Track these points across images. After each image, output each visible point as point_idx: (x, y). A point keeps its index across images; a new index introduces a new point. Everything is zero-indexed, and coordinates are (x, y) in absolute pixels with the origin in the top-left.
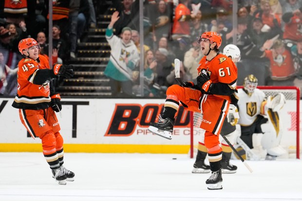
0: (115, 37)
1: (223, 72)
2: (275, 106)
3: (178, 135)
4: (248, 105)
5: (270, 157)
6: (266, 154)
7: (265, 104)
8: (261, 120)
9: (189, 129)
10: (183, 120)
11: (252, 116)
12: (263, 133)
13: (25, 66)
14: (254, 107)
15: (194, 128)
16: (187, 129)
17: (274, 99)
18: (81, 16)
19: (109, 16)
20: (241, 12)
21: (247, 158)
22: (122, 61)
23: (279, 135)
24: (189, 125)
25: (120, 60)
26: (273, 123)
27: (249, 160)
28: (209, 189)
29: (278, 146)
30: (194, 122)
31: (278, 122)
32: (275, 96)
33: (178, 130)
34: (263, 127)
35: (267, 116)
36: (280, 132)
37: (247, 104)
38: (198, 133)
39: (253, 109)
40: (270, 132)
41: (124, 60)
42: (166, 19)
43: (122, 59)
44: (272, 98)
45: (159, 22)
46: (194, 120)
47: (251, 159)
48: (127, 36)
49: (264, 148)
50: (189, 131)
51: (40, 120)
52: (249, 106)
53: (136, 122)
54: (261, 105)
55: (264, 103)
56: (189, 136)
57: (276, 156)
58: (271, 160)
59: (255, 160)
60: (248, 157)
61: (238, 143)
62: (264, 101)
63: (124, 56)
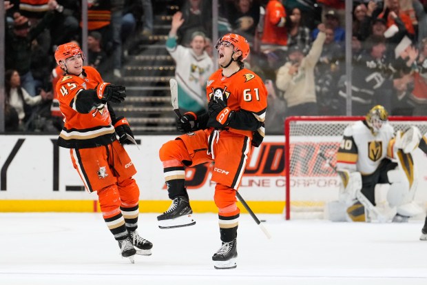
0: (180, 48)
1: (250, 95)
2: (406, 145)
3: (268, 186)
4: (371, 145)
5: (399, 218)
6: (395, 213)
7: (394, 143)
8: (387, 165)
9: (284, 178)
10: (275, 165)
11: (375, 160)
12: (390, 184)
13: (63, 87)
14: (379, 148)
15: (292, 178)
16: (281, 179)
17: (406, 135)
18: (129, 18)
19: (168, 18)
20: (358, 12)
21: (366, 219)
22: (193, 82)
23: (413, 187)
24: (284, 172)
25: (190, 80)
26: (404, 169)
27: (369, 222)
28: (217, 268)
29: (410, 202)
30: (291, 169)
31: (412, 168)
32: (406, 130)
33: (269, 180)
34: (391, 175)
35: (397, 159)
36: (414, 182)
37: (369, 144)
38: (297, 185)
39: (377, 151)
40: (400, 182)
41: (196, 80)
42: (249, 21)
43: (192, 79)
44: (402, 134)
45: (241, 26)
46: (290, 165)
47: (372, 221)
48: (198, 43)
49: (391, 205)
50: (283, 181)
51: (101, 168)
52: (373, 146)
53: (208, 170)
54: (389, 144)
55: (392, 141)
56: (284, 189)
57: (409, 217)
58: (401, 222)
59: (380, 222)
60: (369, 218)
61: (356, 199)
62: (393, 138)
63: (196, 75)
